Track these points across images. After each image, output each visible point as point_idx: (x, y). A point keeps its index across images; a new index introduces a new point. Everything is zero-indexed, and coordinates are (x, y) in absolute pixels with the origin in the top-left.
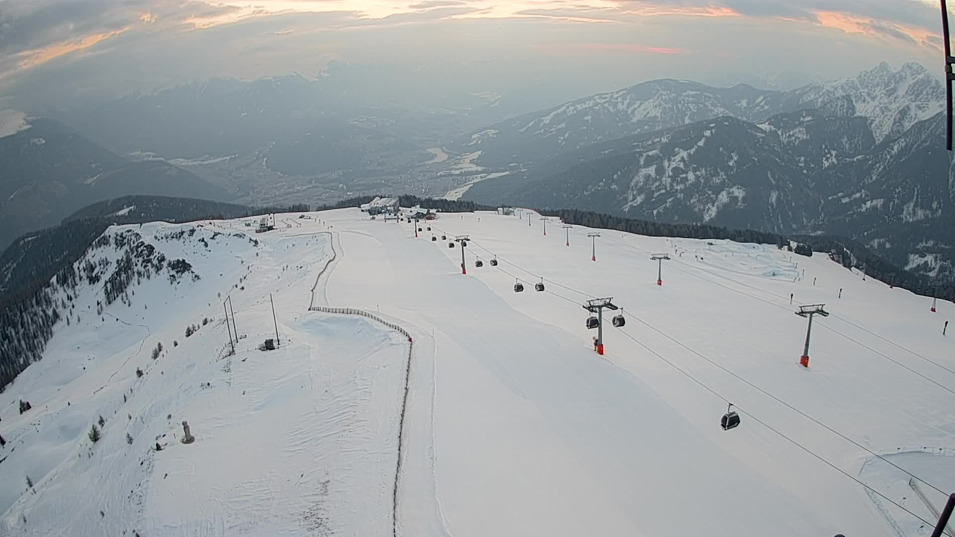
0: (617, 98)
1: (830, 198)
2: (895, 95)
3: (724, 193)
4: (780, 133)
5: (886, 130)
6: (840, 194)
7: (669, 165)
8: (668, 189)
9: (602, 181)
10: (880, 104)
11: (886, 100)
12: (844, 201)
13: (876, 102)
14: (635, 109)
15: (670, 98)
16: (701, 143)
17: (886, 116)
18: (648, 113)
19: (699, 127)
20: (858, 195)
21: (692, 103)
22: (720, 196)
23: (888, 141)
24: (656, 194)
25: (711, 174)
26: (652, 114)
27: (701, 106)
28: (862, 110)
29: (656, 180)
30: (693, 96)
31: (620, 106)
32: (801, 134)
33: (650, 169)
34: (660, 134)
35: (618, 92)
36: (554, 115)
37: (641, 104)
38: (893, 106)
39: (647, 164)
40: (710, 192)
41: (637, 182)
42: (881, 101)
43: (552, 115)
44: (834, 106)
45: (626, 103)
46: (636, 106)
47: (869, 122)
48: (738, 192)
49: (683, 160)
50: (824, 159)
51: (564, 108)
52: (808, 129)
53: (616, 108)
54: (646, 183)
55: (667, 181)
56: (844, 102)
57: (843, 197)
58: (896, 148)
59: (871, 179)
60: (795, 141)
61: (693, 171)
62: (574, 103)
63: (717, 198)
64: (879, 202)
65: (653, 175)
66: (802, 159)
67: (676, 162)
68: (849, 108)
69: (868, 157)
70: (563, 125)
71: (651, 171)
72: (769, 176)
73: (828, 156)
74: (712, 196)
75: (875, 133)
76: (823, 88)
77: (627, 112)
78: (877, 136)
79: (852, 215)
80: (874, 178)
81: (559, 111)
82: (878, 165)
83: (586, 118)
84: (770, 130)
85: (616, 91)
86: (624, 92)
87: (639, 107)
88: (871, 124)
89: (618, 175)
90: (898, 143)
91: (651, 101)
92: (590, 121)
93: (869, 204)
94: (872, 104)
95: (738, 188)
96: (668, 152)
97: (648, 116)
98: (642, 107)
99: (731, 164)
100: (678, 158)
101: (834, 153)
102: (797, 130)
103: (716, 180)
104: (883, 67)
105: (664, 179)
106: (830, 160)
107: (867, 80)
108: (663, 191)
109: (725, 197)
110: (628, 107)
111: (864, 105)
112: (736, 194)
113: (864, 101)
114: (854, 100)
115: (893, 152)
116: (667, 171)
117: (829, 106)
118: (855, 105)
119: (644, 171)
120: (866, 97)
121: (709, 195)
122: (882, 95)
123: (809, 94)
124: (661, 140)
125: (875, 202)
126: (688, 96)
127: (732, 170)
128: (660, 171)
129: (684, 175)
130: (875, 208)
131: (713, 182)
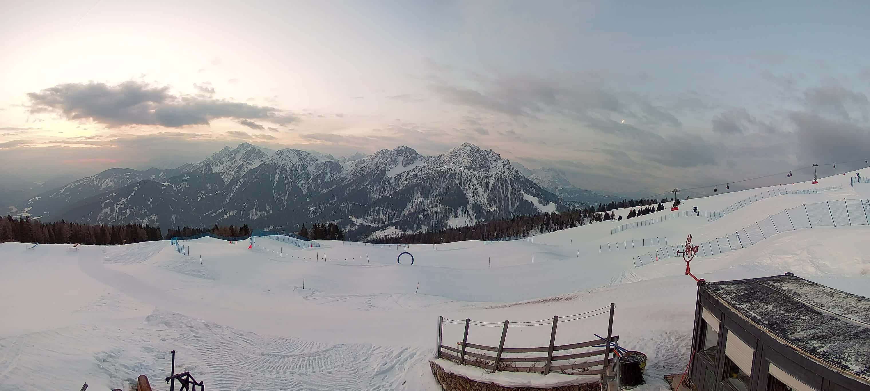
0: (94, 178)
1: (204, 215)
2: (235, 160)
3: (146, 219)
4: (173, 186)
5: (231, 178)
6: (210, 212)
7: (117, 207)
8: (117, 219)
9: (83, 217)
10: (226, 165)
11: (229, 163)
12: (213, 215)
13: (224, 165)
14: (102, 183)
15: (118, 177)
16: (133, 194)
17: (230, 171)
18: (108, 185)
19: (131, 187)
20: (220, 211)
21: (128, 178)
22: (144, 221)
23: (233, 182)
24: (110, 223)
25: (138, 209)
26: (110, 185)
27: (133, 179)
28: (215, 170)
29: (110, 215)
30: (129, 175)
31: (95, 183)
32: (184, 185)
33: (107, 209)
34: (112, 192)
35: (94, 176)
36: (66, 188)
37: (105, 181)
38: (234, 166)
39: (105, 208)
40: (139, 219)
41: (101, 217)
42: (227, 164)
43: (64, 189)
44: (201, 170)
45: (98, 181)
46: (102, 182)
47: (221, 175)
48: (154, 217)
49: (123, 203)
50: (198, 196)
51: (70, 185)
52: (188, 181)
53: (93, 183)
54: (105, 217)
55: (115, 215)
56: (206, 167)
57: (212, 213)
58: (238, 184)
59: (227, 202)
60: (182, 189)
61: (129, 209)
62: (74, 183)
63: (143, 221)
64: (234, 212)
65: (109, 213)
66: (186, 197)
67: (120, 205)
68: (209, 170)
69: (223, 191)
70: (69, 193)
71: (108, 210)
72: (170, 207)
73: (200, 194)
74: (140, 221)
75: (225, 180)
76: (193, 165)
77: (98, 185)
78: (226, 181)
79: (220, 221)
80: (228, 201)
81: (68, 187)
82: (229, 194)
83: (79, 189)
84: (168, 185)
85: (93, 175)
86: (97, 175)
87: (103, 182)
88: (222, 176)
89: (91, 214)
90: (240, 181)
91: (109, 179)
92: (81, 190)
93: (228, 214)
94: (222, 167)
95: (154, 215)
96: (116, 200)
97: (108, 186)
98: (105, 182)
99: (149, 203)
100: (121, 202)
101: (203, 192)
102: (182, 184)
103: (142, 212)
104: (226, 148)
105: (114, 214)
106: (201, 196)
107: (217, 157)
108: (114, 220)
109: (147, 220)
110: (98, 183)
111: (217, 167)
112: (153, 218)
113: (217, 165)
114: (211, 165)
115: (237, 187)
116: (116, 210)
117: (198, 170)
118: (212, 168)
119: (104, 211)
120: (218, 163)
121: (139, 220)
122: (227, 161)
123: (186, 168)
124: (112, 195)
125: (232, 213)
126: (127, 175)
127: (150, 206)
128: (113, 210)
129: (125, 211)
130: (232, 216)
131: (140, 213)
